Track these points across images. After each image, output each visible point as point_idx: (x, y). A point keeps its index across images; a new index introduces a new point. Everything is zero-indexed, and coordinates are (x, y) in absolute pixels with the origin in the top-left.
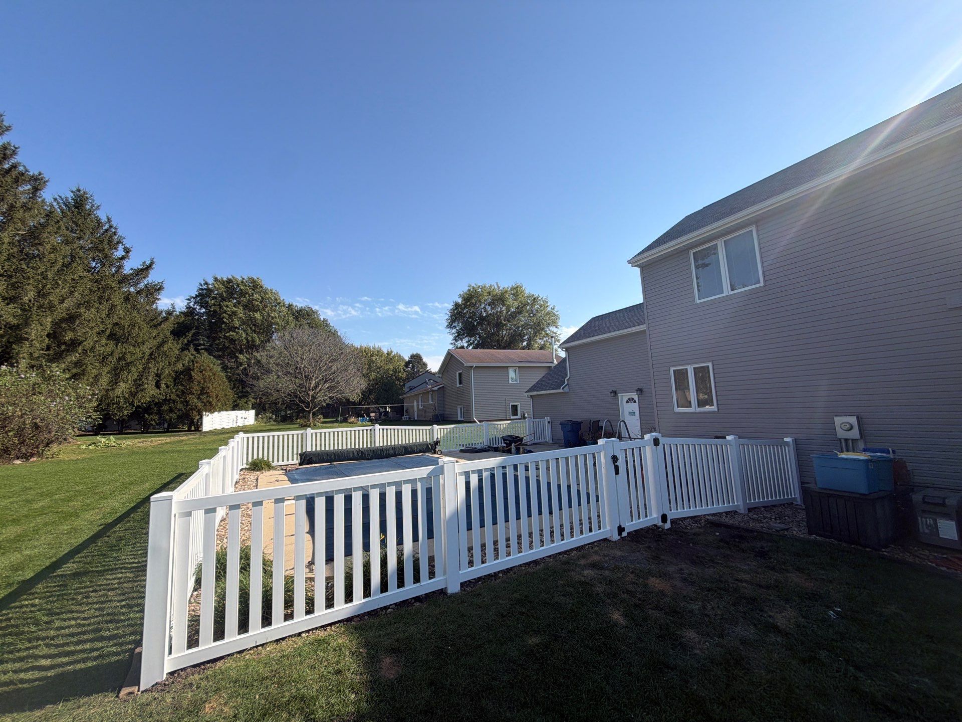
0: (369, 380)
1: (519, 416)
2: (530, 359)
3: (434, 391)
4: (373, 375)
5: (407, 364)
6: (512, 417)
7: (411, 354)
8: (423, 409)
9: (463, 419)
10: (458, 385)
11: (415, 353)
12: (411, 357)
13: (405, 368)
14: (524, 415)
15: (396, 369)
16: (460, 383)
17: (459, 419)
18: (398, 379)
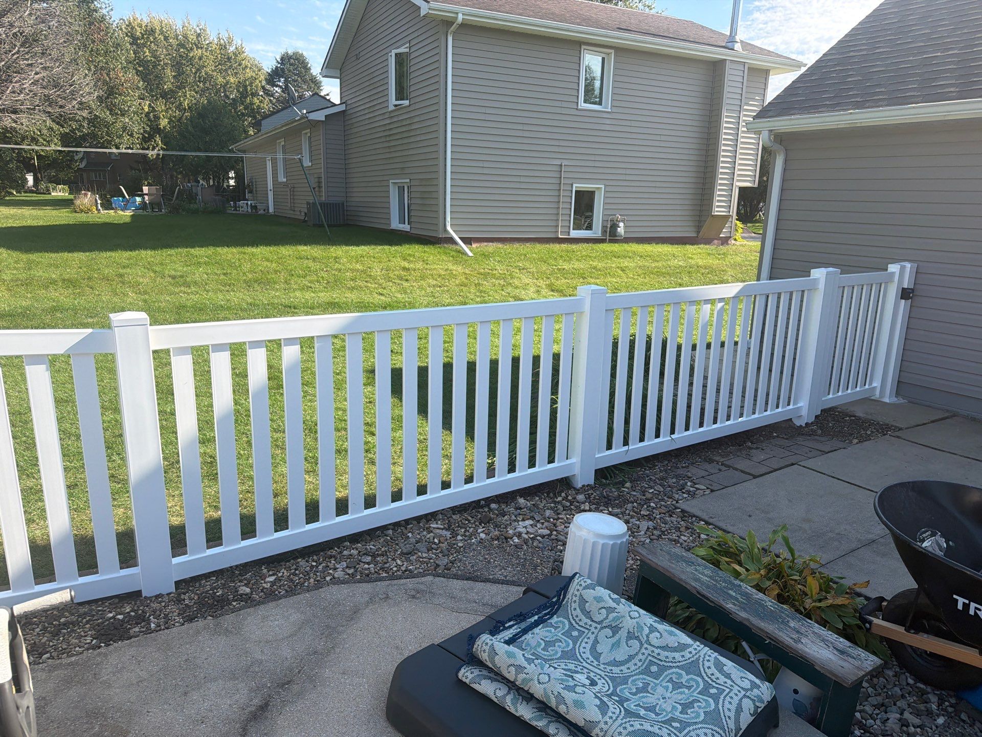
0: (179, 107)
1: (597, 231)
2: (653, 30)
3: (314, 124)
4: (188, 98)
5: (274, 76)
6: (574, 234)
7: (283, 51)
8: (285, 185)
9: (406, 227)
10: (393, 100)
11: (290, 52)
12: (282, 59)
13: (268, 87)
14: (614, 226)
15: (246, 86)
16: (401, 94)
17: (395, 224)
18: (252, 111)
